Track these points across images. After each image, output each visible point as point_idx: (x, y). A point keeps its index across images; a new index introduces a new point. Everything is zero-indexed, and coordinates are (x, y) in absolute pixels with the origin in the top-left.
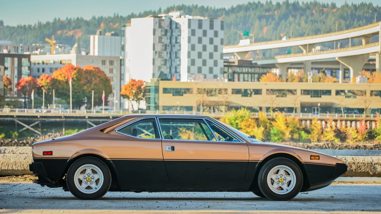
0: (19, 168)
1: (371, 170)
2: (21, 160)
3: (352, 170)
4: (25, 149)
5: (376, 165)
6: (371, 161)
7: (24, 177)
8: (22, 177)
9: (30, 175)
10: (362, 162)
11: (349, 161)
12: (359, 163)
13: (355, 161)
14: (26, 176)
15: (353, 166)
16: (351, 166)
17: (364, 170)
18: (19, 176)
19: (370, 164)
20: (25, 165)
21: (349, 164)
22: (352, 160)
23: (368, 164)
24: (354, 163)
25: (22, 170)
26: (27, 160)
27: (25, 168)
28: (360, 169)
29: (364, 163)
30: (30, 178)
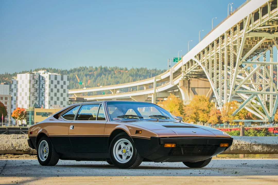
0: (2, 149)
1: (251, 149)
2: (3, 143)
3: (238, 149)
4: (3, 136)
5: (254, 146)
6: (251, 143)
7: (6, 156)
8: (5, 156)
9: (10, 154)
10: (244, 143)
11: (235, 143)
12: (242, 144)
13: (240, 143)
14: (7, 155)
15: (238, 146)
16: (237, 146)
17: (246, 150)
18: (2, 155)
19: (250, 145)
20: (6, 147)
21: (236, 145)
22: (237, 142)
23: (248, 145)
24: (239, 144)
25: (4, 150)
26: (8, 143)
27: (7, 149)
28: (243, 149)
29: (245, 144)
30: (11, 156)
